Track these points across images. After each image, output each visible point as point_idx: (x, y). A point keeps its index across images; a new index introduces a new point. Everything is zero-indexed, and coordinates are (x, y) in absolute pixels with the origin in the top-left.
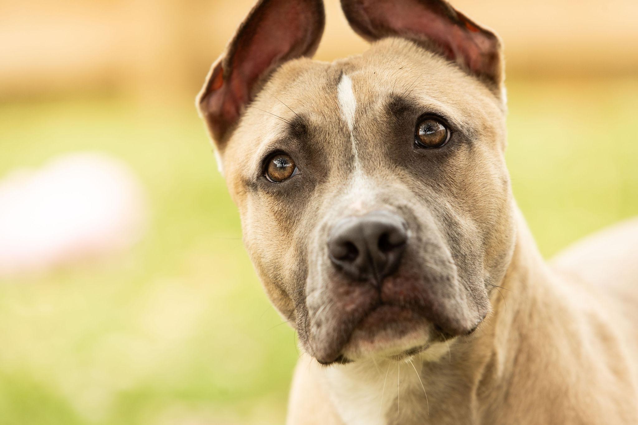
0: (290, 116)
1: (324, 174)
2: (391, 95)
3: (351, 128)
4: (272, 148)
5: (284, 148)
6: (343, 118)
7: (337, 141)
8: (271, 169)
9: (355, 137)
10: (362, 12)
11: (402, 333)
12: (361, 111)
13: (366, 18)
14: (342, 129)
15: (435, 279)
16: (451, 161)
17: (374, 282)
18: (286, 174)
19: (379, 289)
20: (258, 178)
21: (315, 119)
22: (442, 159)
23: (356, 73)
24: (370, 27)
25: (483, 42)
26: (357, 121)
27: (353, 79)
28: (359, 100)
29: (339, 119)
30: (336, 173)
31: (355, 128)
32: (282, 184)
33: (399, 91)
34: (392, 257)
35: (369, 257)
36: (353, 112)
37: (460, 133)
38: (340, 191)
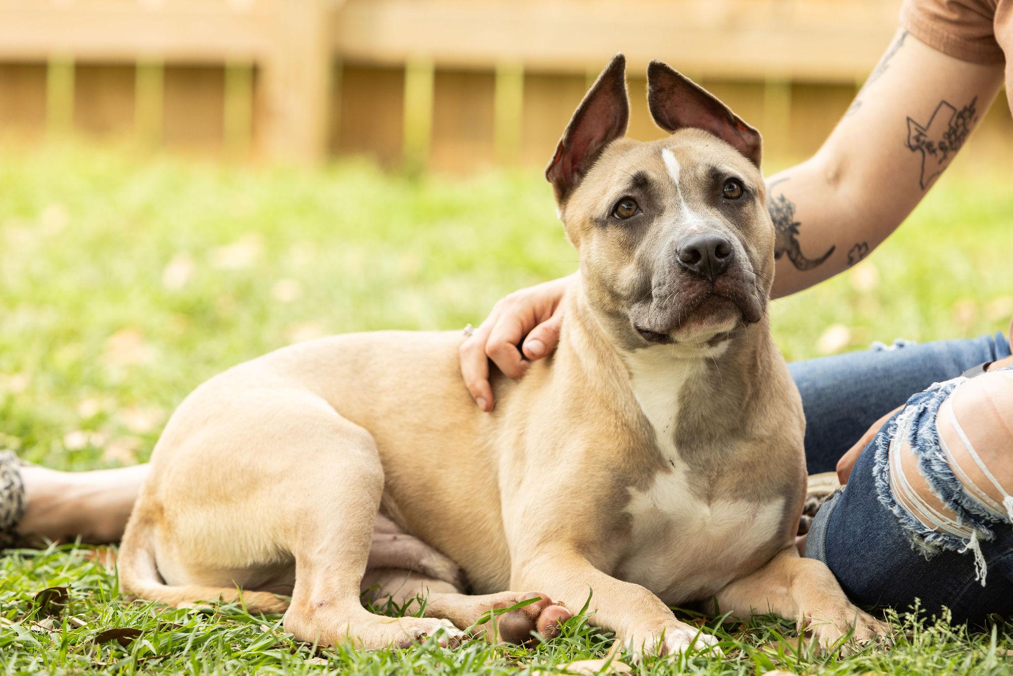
0: (633, 172)
1: (661, 210)
3: (677, 182)
4: (621, 195)
5: (630, 194)
6: (670, 176)
7: (669, 190)
8: (620, 209)
9: (681, 188)
10: (664, 113)
12: (686, 171)
13: (667, 117)
14: (671, 182)
16: (745, 210)
17: (710, 278)
18: (631, 213)
19: (713, 283)
20: (608, 217)
21: (652, 175)
23: (674, 147)
24: (669, 124)
25: (749, 137)
26: (681, 178)
28: (681, 164)
29: (668, 176)
30: (670, 210)
31: (680, 183)
32: (628, 220)
36: (678, 172)
37: (748, 191)
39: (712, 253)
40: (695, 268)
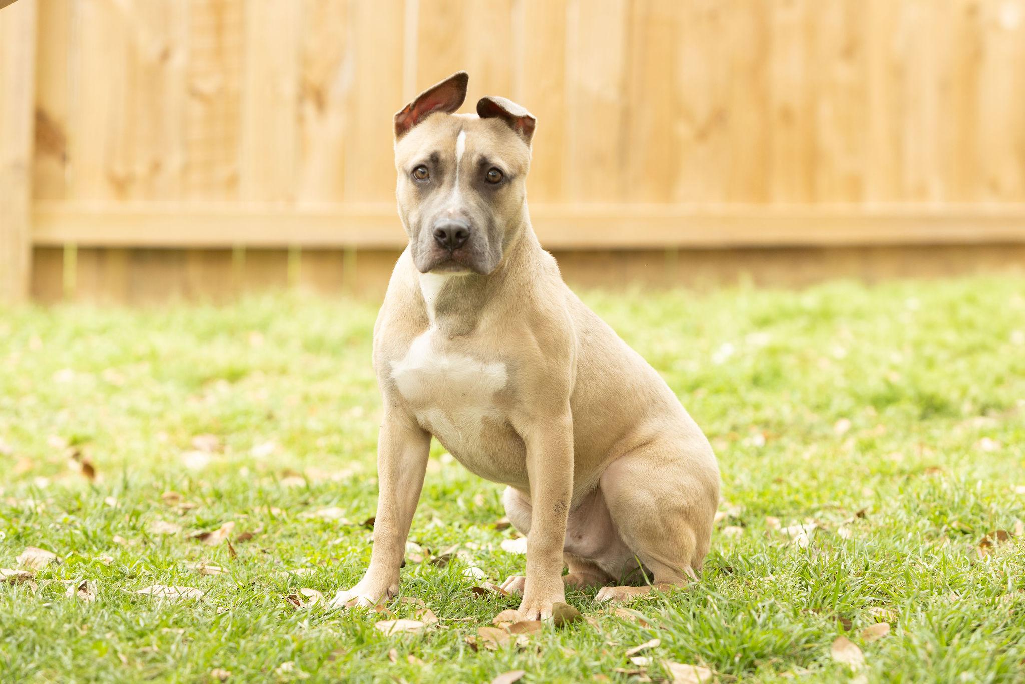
1: (441, 184)
2: (481, 155)
3: (459, 161)
4: (420, 163)
5: (426, 165)
6: (456, 155)
7: (451, 167)
8: (417, 172)
9: (460, 166)
11: (458, 271)
12: (467, 154)
14: (454, 162)
15: (477, 253)
16: (499, 191)
17: (450, 250)
18: (424, 176)
19: (452, 253)
20: (411, 174)
21: (443, 156)
22: (496, 189)
23: (469, 133)
26: (462, 159)
27: (467, 135)
28: (466, 148)
29: (454, 154)
30: (446, 185)
31: (461, 162)
32: (421, 181)
33: (486, 153)
34: (461, 241)
35: (451, 240)
36: (462, 155)
37: (507, 177)
38: (446, 198)
39: (454, 236)
40: (442, 240)
